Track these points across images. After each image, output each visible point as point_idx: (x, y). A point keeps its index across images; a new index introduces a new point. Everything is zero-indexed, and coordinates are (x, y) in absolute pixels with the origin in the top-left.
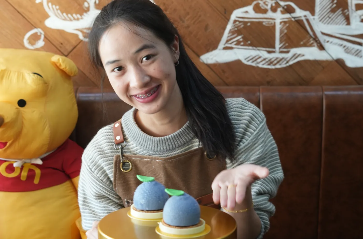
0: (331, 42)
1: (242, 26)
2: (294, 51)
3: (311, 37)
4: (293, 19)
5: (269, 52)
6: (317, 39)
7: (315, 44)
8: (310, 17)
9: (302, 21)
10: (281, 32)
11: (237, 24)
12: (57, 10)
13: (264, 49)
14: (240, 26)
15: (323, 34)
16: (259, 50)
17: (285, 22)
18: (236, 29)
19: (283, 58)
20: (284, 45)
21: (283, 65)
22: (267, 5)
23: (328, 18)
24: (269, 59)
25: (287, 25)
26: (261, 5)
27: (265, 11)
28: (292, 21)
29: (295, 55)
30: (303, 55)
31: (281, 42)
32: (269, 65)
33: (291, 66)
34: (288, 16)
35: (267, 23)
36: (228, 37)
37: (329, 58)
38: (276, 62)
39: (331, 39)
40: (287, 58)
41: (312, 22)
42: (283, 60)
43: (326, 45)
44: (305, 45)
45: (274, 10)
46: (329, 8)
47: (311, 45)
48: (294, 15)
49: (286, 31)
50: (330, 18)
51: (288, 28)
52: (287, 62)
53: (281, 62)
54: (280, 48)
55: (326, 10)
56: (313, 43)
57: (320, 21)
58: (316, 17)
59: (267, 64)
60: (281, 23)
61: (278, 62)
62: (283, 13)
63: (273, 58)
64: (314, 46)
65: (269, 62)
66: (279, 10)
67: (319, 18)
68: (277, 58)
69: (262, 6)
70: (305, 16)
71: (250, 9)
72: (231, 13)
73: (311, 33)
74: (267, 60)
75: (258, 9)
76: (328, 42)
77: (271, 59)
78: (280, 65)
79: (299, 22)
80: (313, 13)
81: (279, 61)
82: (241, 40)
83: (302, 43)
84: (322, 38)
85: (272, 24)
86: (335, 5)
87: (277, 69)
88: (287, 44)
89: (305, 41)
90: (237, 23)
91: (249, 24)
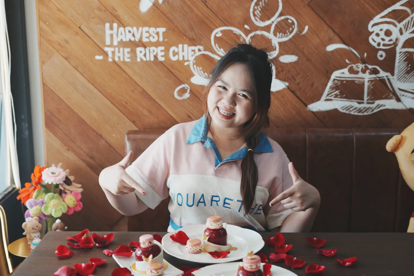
0: (406, 96)
1: (340, 83)
2: (378, 102)
3: (391, 92)
4: (378, 79)
5: (359, 103)
6: (395, 94)
7: (394, 97)
8: (391, 77)
9: (384, 80)
10: (369, 88)
11: (336, 82)
12: (200, 70)
13: (355, 101)
14: (338, 83)
15: (400, 89)
16: (351, 101)
17: (372, 81)
18: (335, 86)
19: (369, 108)
20: (370, 98)
21: (370, 113)
22: (359, 68)
23: (404, 78)
24: (359, 108)
25: (373, 83)
26: (354, 68)
27: (357, 73)
28: (377, 79)
29: (378, 105)
30: (385, 106)
31: (368, 95)
32: (359, 112)
33: (375, 113)
34: (374, 76)
35: (358, 81)
36: (329, 91)
37: (404, 108)
38: (364, 110)
39: (406, 94)
40: (372, 108)
41: (393, 81)
42: (370, 109)
43: (402, 98)
44: (386, 98)
45: (364, 71)
46: (405, 71)
47: (391, 98)
48: (378, 75)
49: (372, 87)
50: (405, 78)
51: (373, 85)
52: (373, 111)
53: (368, 111)
54: (367, 100)
55: (402, 72)
56: (392, 97)
57: (398, 80)
58: (395, 77)
59: (357, 112)
60: (368, 81)
61: (366, 111)
62: (370, 74)
63: (362, 107)
64: (393, 99)
65: (359, 111)
66: (368, 71)
67: (397, 78)
68: (365, 108)
69: (355, 69)
70: (387, 76)
71: (346, 70)
72: (331, 73)
73: (391, 89)
74: (357, 109)
75: (351, 71)
76: (403, 95)
77: (360, 108)
78: (367, 112)
79: (382, 81)
80: (393, 74)
81: (367, 109)
82: (339, 94)
83: (384, 96)
84: (399, 93)
85: (362, 82)
86: (409, 68)
87: (364, 116)
88: (373, 97)
89: (386, 95)
90: (336, 81)
91: (345, 82)
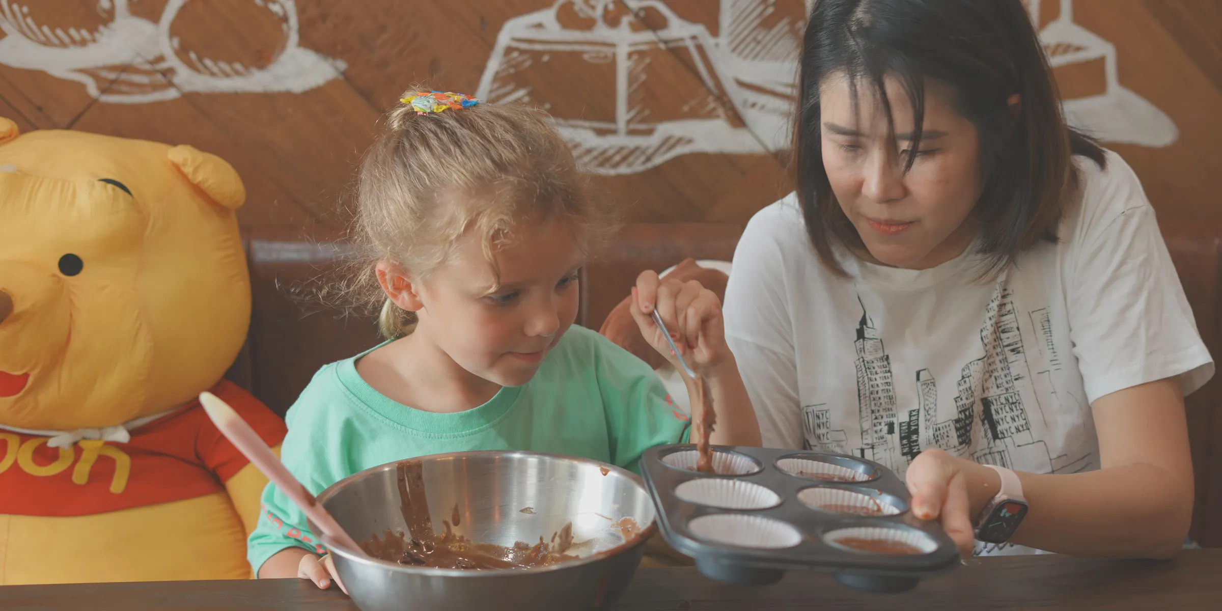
0: (763, 107)
1: (528, 63)
2: (665, 129)
3: (709, 92)
4: (662, 46)
5: (600, 132)
6: (725, 99)
7: (721, 111)
8: (708, 41)
9: (686, 49)
10: (632, 78)
11: (514, 59)
12: (24, 16)
13: (587, 124)
14: (524, 61)
15: (742, 84)
16: (573, 126)
17: (641, 54)
18: (512, 71)
19: (637, 148)
20: (638, 113)
21: (638, 167)
22: (593, 8)
23: (753, 45)
24: (600, 150)
25: (647, 60)
26: (576, 8)
27: (588, 24)
28: (659, 49)
29: (668, 139)
30: (690, 141)
31: (631, 105)
32: (601, 165)
33: (657, 169)
34: (647, 36)
35: (594, 55)
36: (491, 92)
37: (758, 149)
38: (617, 158)
39: (762, 99)
40: (647, 148)
41: (713, 55)
42: (638, 153)
43: (750, 115)
44: (695, 114)
45: (612, 20)
46: (756, 18)
47: (710, 115)
48: (664, 34)
49: (643, 77)
50: (758, 43)
51: (648, 69)
52: (649, 159)
53: (631, 159)
54: (629, 122)
55: (747, 21)
56: (714, 109)
57: (734, 50)
58: (723, 40)
59: (596, 162)
60: (630, 55)
61: (624, 159)
62: (635, 28)
63: (611, 147)
64: (718, 117)
65: (601, 159)
66: (626, 20)
67: (731, 42)
68: (621, 149)
69: (581, 10)
70: (694, 38)
71: (547, 17)
72: (498, 28)
73: (710, 83)
74: (595, 153)
75: (568, 19)
76: (754, 105)
77: (604, 152)
78: (630, 165)
79: (678, 53)
80: (714, 30)
81: (628, 155)
82: (526, 99)
83: (686, 108)
84: (738, 96)
85: (606, 57)
86: (770, 10)
87: (619, 177)
88: (647, 112)
89: (693, 103)
90: (515, 54)
91: (546, 58)
